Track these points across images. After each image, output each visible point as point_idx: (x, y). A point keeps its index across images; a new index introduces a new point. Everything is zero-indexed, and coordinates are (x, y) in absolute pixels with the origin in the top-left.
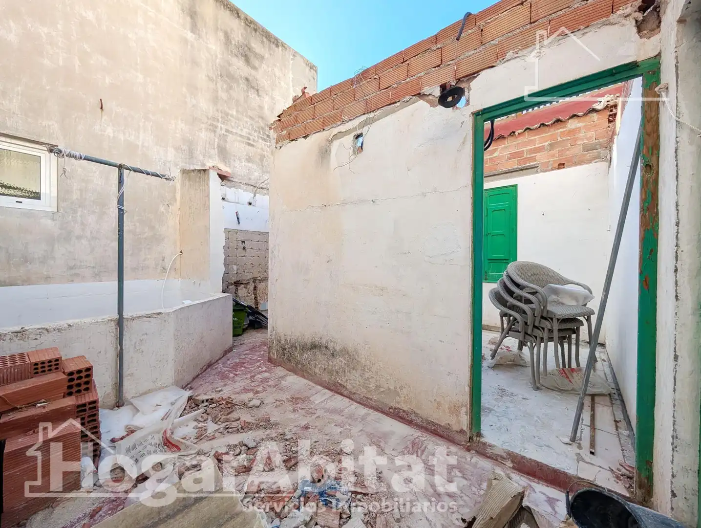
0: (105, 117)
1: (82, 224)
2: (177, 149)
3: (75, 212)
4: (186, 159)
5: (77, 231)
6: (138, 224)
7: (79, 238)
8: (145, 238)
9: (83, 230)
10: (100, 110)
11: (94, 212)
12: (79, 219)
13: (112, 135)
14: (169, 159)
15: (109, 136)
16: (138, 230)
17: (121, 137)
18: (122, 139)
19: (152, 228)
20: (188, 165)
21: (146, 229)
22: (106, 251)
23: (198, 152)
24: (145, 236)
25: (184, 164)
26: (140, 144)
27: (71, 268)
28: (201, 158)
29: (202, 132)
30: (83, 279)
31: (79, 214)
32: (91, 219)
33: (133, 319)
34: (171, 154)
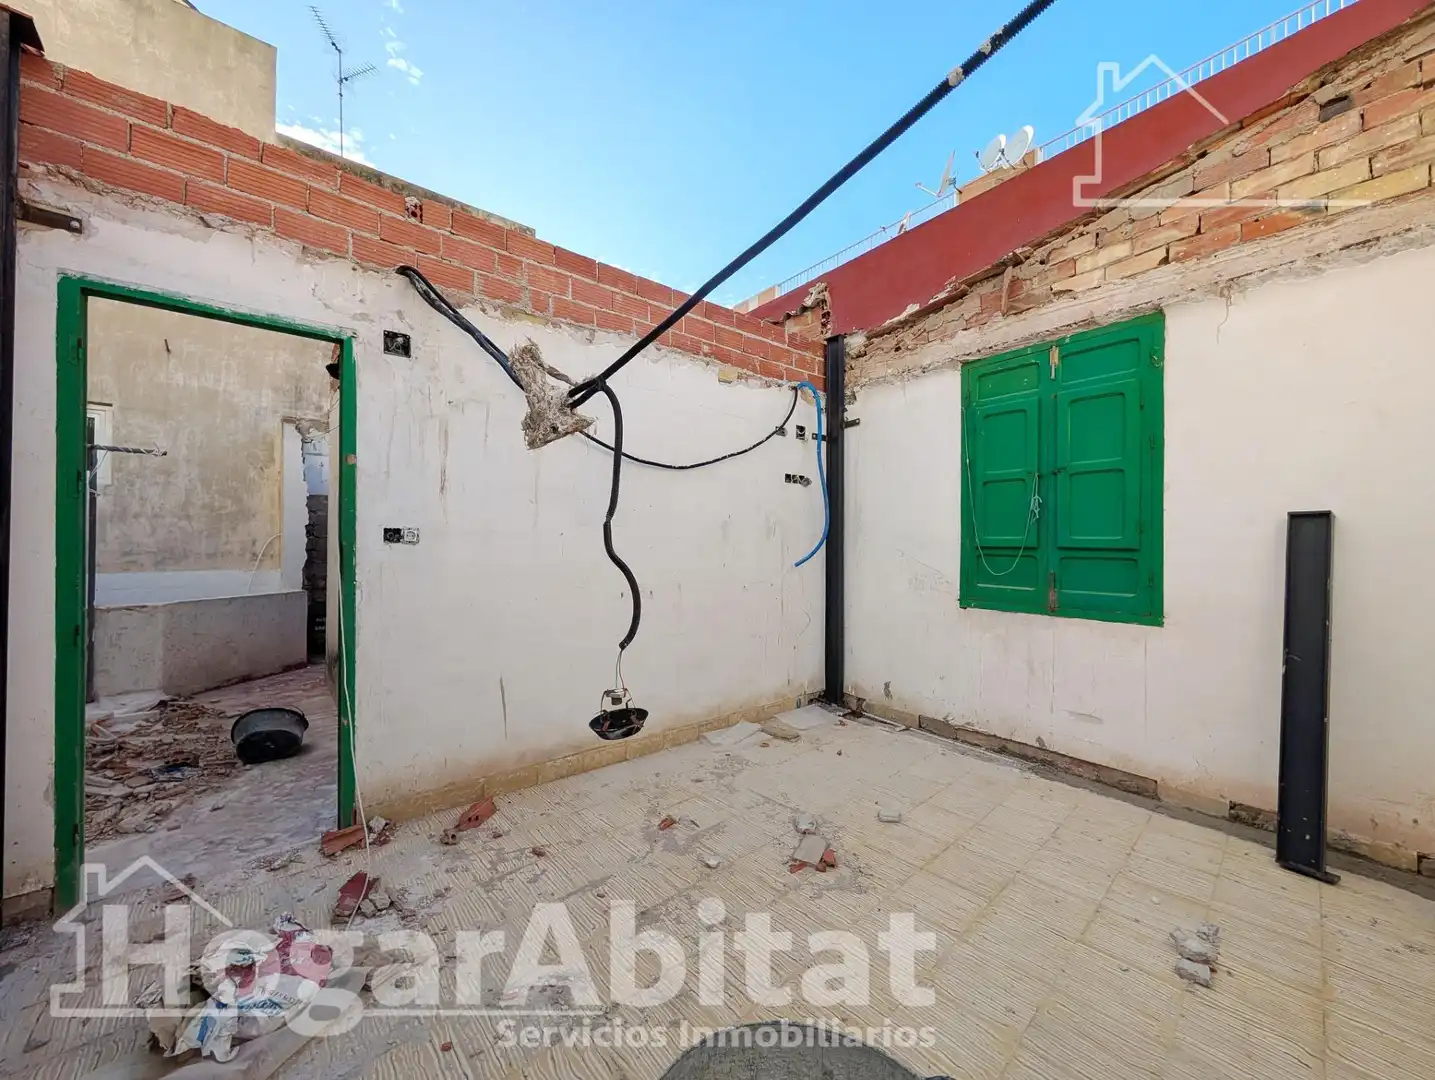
0: (173, 361)
1: (141, 499)
2: (276, 390)
3: (132, 485)
4: (291, 402)
5: (135, 508)
6: (216, 496)
7: (136, 516)
8: (227, 514)
9: (143, 506)
10: (166, 352)
11: (157, 483)
12: (137, 492)
13: (181, 383)
14: (264, 404)
15: (178, 385)
16: (216, 504)
17: (195, 384)
18: (196, 385)
19: (238, 500)
20: (293, 411)
21: (229, 502)
22: (171, 532)
23: (311, 391)
24: (227, 511)
25: (287, 410)
26: (221, 389)
27: (126, 554)
28: (315, 398)
29: (316, 362)
30: (142, 567)
31: (138, 486)
32: (153, 493)
33: (108, 610)
34: (267, 398)
